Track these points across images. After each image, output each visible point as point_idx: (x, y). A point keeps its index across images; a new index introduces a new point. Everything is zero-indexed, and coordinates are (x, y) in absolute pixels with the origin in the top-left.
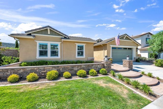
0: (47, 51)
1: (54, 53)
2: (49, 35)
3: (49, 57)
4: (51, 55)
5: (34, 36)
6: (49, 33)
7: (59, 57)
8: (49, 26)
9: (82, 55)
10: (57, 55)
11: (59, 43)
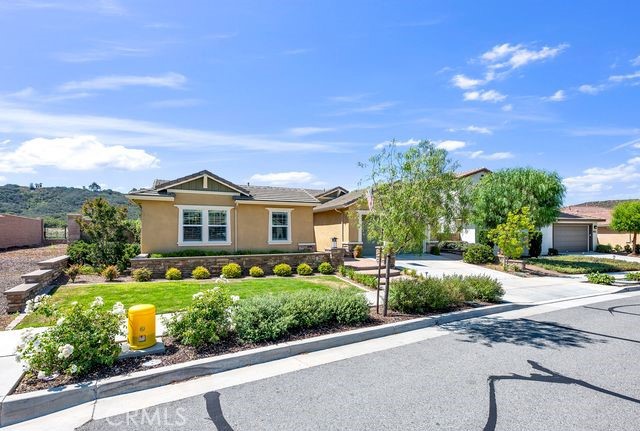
0: (200, 228)
1: (217, 233)
2: (206, 190)
3: (206, 242)
4: (211, 238)
5: (173, 195)
6: (205, 186)
7: (228, 242)
8: (206, 172)
9: (284, 236)
10: (224, 238)
11: (228, 210)
